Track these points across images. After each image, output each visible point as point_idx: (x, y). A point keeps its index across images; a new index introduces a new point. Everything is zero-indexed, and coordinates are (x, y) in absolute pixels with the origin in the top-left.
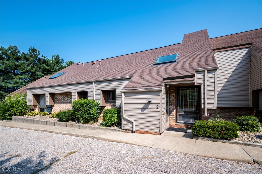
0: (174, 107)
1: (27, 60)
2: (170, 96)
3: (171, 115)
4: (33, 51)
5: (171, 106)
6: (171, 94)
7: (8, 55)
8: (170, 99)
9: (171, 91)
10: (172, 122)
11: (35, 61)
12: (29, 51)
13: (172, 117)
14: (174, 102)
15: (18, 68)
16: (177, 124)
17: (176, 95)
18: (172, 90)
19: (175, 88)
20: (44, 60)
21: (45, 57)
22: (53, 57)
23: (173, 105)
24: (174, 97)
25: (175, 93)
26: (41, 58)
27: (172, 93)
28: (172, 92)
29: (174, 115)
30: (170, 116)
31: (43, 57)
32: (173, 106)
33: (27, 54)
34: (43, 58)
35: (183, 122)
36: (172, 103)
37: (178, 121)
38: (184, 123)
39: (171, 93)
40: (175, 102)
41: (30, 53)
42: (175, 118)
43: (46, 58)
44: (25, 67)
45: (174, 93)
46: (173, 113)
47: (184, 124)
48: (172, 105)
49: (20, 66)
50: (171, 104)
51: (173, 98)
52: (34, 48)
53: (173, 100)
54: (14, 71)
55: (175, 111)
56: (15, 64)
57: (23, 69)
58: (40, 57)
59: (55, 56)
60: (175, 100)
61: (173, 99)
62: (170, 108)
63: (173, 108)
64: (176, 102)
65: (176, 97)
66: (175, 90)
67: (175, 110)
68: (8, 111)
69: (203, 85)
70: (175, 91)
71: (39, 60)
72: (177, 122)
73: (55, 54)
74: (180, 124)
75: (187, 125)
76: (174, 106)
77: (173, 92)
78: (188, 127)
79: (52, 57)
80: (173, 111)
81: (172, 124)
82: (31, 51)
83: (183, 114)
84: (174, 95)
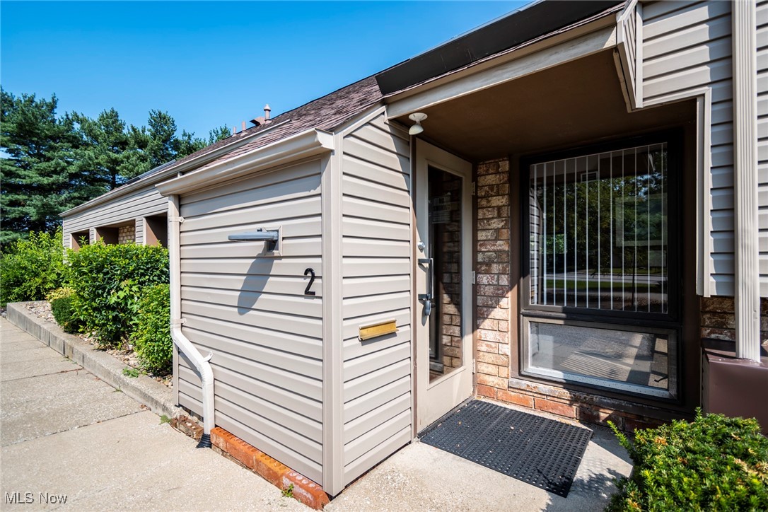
0: (505, 280)
1: (142, 144)
2: (480, 216)
3: (487, 324)
4: (161, 122)
5: (487, 272)
6: (484, 203)
7: (95, 134)
8: (475, 231)
9: (482, 181)
10: (492, 369)
11: (167, 149)
12: (150, 123)
13: (491, 336)
14: (503, 245)
15: (118, 168)
16: (524, 383)
17: (511, 204)
18: (491, 179)
19: (505, 165)
20: (189, 143)
21: (189, 136)
22: (213, 134)
23: (495, 268)
24: (499, 216)
25: (510, 195)
26: (181, 139)
27: (487, 197)
28: (491, 187)
29: (503, 325)
30: (480, 333)
31: (184, 135)
32: (499, 274)
33: (144, 131)
34: (187, 138)
35: (559, 375)
36: (489, 257)
37: (531, 369)
38: (568, 385)
39: (482, 198)
40: (506, 248)
41: (153, 127)
42: (507, 349)
43: (192, 139)
44: (133, 165)
45: (503, 195)
46: (496, 313)
47: (566, 394)
48: (489, 264)
49: (122, 162)
50: (481, 263)
51: (496, 224)
52: (160, 113)
53: (497, 239)
54: (114, 178)
55: (508, 302)
56: (109, 156)
57: (128, 170)
58: (178, 135)
59: (220, 132)
60: (506, 234)
61: (497, 230)
62: (476, 287)
63: (498, 287)
64: (511, 246)
65: (511, 217)
66: (510, 172)
67: (509, 294)
68: (18, 286)
69: (709, 100)
70: (510, 180)
71: (176, 145)
72: (520, 374)
73: (218, 126)
74: (543, 388)
75: (590, 403)
76: (504, 274)
77: (495, 190)
78: (598, 417)
79: (211, 134)
80: (497, 302)
81: (491, 381)
82: (155, 120)
83: (561, 322)
84: (499, 208)
